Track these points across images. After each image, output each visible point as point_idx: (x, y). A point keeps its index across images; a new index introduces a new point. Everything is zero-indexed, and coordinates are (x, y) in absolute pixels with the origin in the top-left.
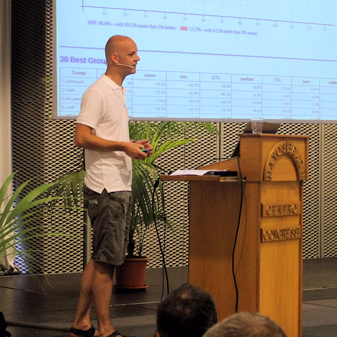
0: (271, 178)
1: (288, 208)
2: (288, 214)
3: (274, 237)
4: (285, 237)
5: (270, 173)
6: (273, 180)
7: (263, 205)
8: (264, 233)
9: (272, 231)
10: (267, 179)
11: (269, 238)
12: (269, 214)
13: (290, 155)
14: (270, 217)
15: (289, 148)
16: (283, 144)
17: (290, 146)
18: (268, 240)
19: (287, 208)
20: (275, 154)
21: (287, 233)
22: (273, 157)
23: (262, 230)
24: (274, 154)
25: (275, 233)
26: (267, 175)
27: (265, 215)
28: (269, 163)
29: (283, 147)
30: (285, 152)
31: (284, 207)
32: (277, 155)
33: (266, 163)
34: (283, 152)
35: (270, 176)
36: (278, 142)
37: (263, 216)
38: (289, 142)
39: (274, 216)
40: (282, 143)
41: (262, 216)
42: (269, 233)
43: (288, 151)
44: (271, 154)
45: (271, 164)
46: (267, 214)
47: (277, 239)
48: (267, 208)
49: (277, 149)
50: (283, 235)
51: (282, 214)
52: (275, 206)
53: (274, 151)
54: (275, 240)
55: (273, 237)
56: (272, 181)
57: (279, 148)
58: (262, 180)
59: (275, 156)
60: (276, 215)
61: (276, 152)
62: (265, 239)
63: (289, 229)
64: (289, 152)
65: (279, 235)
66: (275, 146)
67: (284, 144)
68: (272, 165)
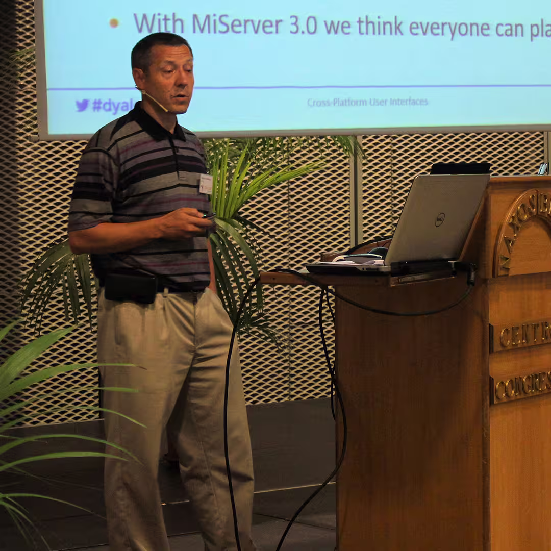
0: (508, 269)
1: (543, 328)
2: (543, 340)
3: (516, 392)
4: (537, 389)
5: (507, 259)
6: (512, 273)
7: (493, 326)
8: (497, 386)
9: (511, 381)
10: (502, 273)
11: (507, 395)
12: (507, 345)
13: (544, 218)
14: (508, 351)
15: (542, 204)
16: (530, 197)
17: (546, 199)
18: (505, 400)
19: (539, 330)
20: (516, 219)
21: (541, 381)
22: (512, 224)
23: (493, 379)
24: (513, 218)
25: (517, 384)
26: (502, 264)
27: (497, 347)
28: (505, 238)
29: (530, 203)
30: (535, 214)
31: (535, 328)
32: (520, 221)
33: (497, 239)
34: (531, 213)
35: (507, 267)
36: (521, 193)
37: (495, 350)
38: (542, 192)
39: (515, 349)
40: (528, 195)
41: (491, 350)
42: (507, 384)
43: (542, 210)
44: (508, 218)
45: (507, 241)
46: (502, 345)
47: (523, 396)
48: (502, 333)
49: (519, 208)
50: (534, 387)
51: (531, 343)
52: (518, 328)
53: (513, 213)
54: (519, 397)
55: (513, 392)
56: (510, 275)
57: (523, 206)
58: (491, 276)
59: (516, 222)
60: (519, 346)
61: (518, 213)
62: (498, 398)
63: (544, 373)
64: (542, 212)
65: (526, 388)
66: (515, 200)
67: (533, 196)
68: (510, 241)
